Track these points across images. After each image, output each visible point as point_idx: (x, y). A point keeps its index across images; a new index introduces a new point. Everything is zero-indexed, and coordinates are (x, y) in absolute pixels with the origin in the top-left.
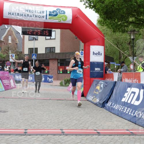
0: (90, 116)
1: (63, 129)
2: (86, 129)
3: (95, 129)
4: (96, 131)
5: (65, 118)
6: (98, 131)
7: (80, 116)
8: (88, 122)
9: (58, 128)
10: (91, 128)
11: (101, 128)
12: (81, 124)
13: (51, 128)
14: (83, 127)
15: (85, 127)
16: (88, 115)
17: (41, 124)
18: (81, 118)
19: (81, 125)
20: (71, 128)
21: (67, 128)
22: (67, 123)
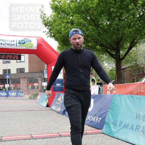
0: (54, 122)
1: (32, 134)
2: (50, 133)
3: (59, 132)
4: (58, 134)
5: (34, 125)
6: (60, 134)
7: (46, 123)
8: (52, 127)
9: (28, 134)
10: (55, 132)
11: (62, 131)
13: (23, 134)
14: (48, 131)
15: (50, 132)
16: (53, 122)
17: (14, 132)
18: (46, 124)
19: (47, 130)
20: (39, 133)
21: (35, 133)
22: (35, 129)
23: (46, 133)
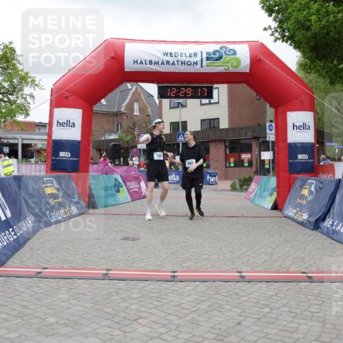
0: (291, 247)
1: (242, 270)
2: (285, 270)
3: (304, 271)
4: (305, 275)
5: (245, 250)
6: (309, 275)
7: (273, 247)
8: (288, 257)
9: (233, 269)
10: (295, 270)
11: (314, 269)
12: (276, 261)
13: (221, 269)
14: (280, 266)
15: (283, 268)
16: (289, 245)
17: (200, 262)
18: (274, 249)
19: (276, 264)
20: (258, 269)
21: (249, 269)
22: (249, 259)
23: (274, 270)
